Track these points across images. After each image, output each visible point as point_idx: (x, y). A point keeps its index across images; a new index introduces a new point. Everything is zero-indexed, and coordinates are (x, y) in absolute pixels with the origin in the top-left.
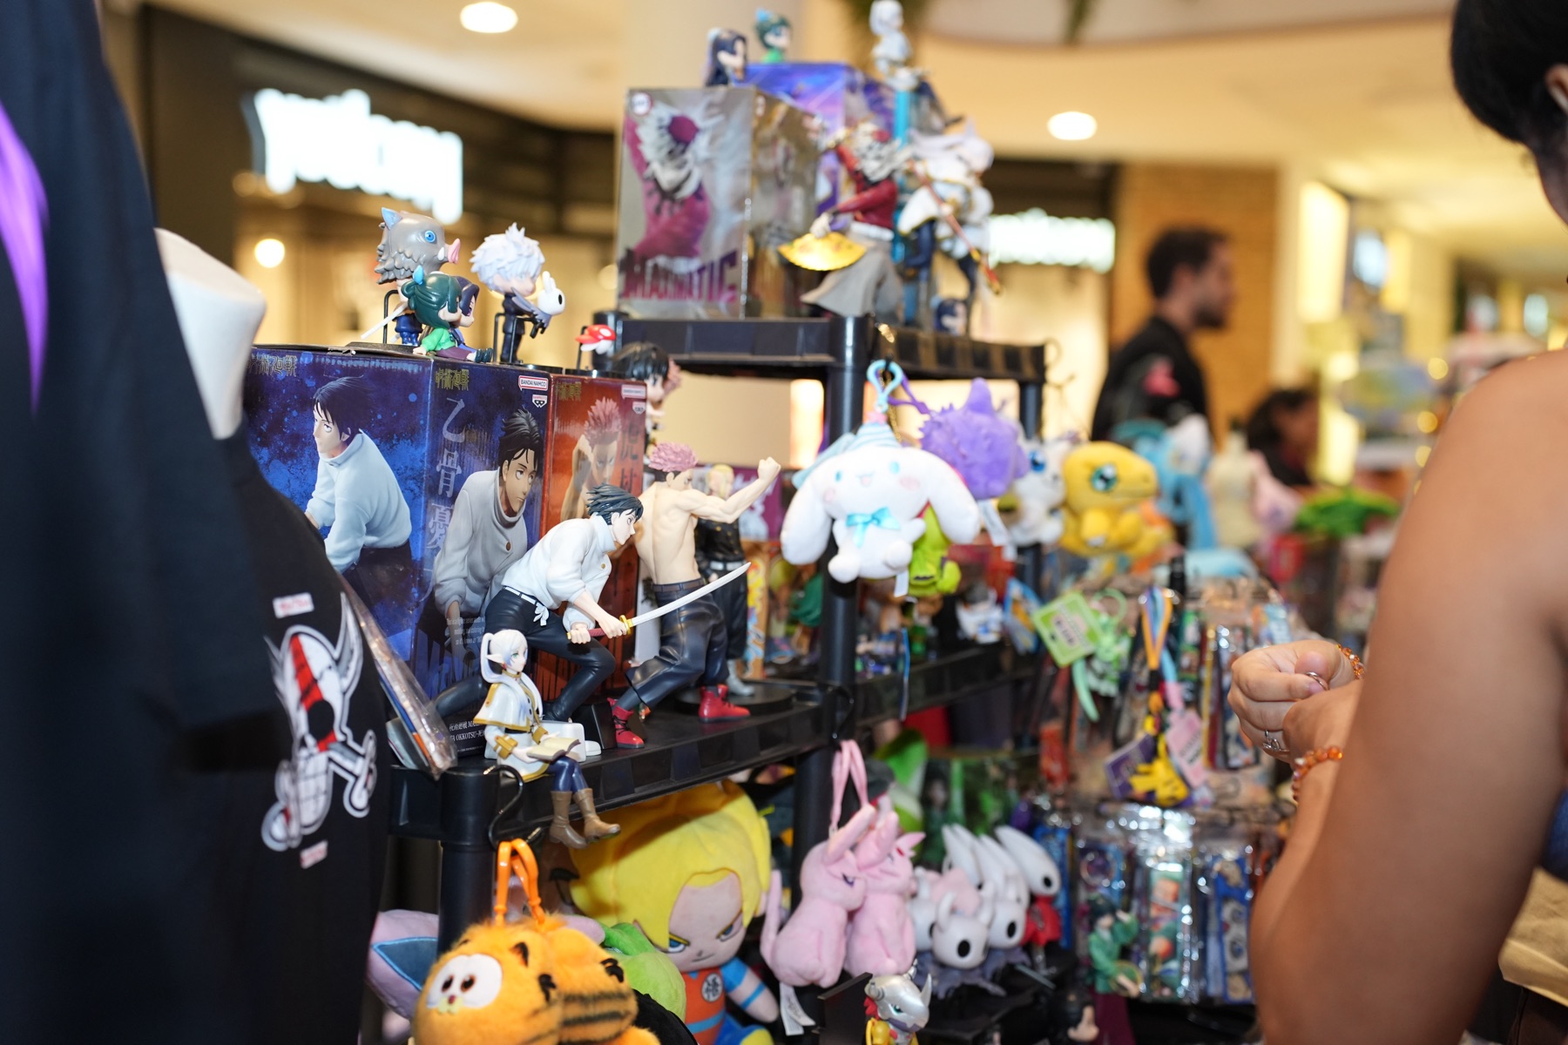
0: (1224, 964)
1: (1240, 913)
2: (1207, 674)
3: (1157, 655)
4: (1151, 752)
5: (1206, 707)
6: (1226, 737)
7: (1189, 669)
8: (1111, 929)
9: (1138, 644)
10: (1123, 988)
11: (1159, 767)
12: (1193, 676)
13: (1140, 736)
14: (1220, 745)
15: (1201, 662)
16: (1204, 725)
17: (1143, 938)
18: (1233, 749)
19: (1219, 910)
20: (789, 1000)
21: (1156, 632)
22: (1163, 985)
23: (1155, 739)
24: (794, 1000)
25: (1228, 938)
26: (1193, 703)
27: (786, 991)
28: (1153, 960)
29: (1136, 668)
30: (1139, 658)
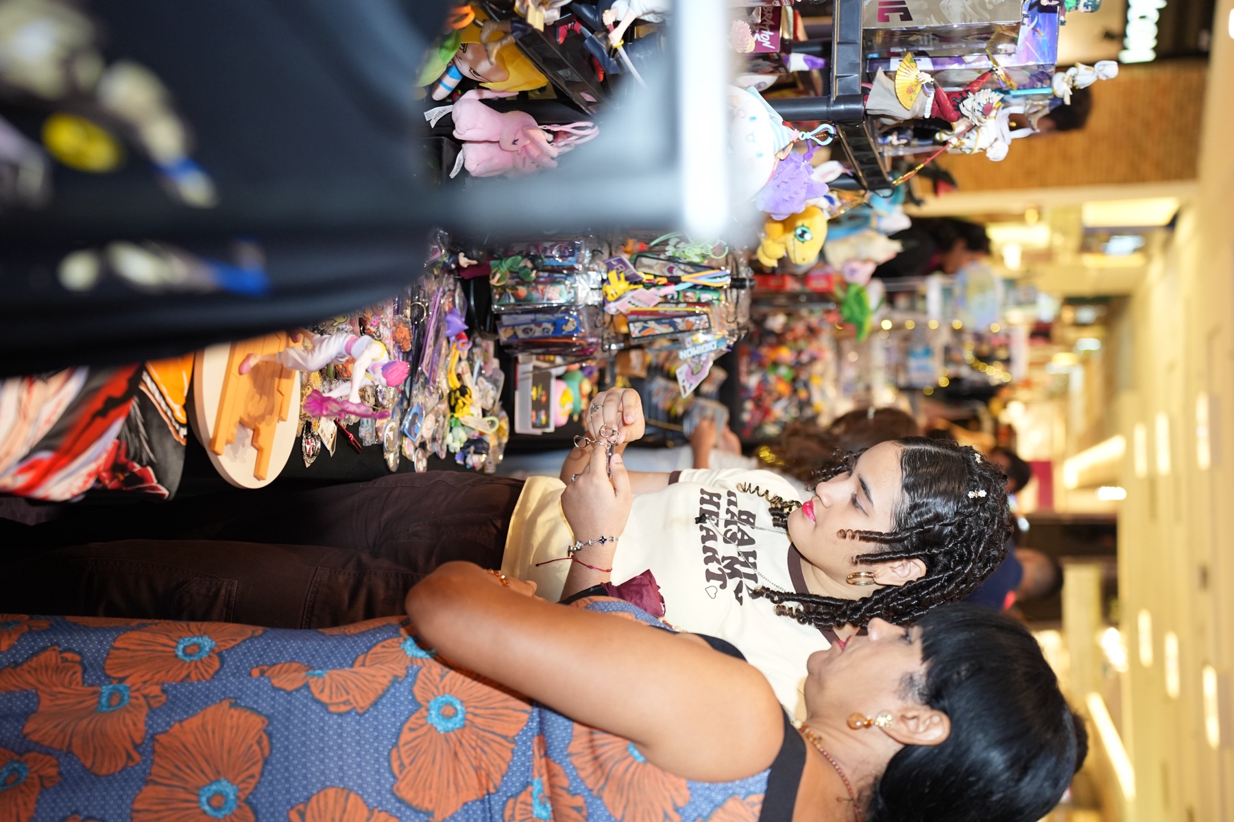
0: (519, 325)
1: (548, 332)
2: (682, 308)
3: (688, 280)
4: (633, 281)
5: (662, 309)
6: (645, 322)
7: (685, 296)
8: (525, 267)
9: (697, 267)
10: (494, 276)
11: (624, 285)
12: (681, 300)
13: (640, 274)
14: (641, 317)
15: (689, 304)
16: (651, 308)
17: (523, 282)
18: (639, 325)
19: (548, 321)
20: (444, 111)
21: (703, 278)
22: (501, 295)
23: (640, 282)
24: (445, 113)
25: (533, 326)
26: (666, 300)
27: (448, 109)
28: (514, 288)
29: (682, 267)
30: (688, 269)
